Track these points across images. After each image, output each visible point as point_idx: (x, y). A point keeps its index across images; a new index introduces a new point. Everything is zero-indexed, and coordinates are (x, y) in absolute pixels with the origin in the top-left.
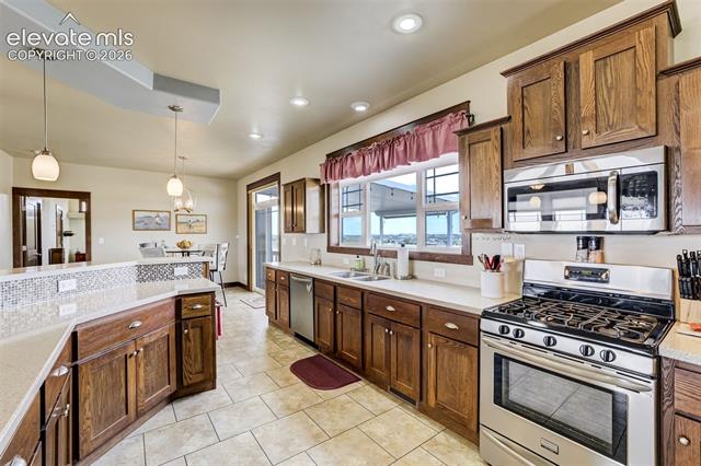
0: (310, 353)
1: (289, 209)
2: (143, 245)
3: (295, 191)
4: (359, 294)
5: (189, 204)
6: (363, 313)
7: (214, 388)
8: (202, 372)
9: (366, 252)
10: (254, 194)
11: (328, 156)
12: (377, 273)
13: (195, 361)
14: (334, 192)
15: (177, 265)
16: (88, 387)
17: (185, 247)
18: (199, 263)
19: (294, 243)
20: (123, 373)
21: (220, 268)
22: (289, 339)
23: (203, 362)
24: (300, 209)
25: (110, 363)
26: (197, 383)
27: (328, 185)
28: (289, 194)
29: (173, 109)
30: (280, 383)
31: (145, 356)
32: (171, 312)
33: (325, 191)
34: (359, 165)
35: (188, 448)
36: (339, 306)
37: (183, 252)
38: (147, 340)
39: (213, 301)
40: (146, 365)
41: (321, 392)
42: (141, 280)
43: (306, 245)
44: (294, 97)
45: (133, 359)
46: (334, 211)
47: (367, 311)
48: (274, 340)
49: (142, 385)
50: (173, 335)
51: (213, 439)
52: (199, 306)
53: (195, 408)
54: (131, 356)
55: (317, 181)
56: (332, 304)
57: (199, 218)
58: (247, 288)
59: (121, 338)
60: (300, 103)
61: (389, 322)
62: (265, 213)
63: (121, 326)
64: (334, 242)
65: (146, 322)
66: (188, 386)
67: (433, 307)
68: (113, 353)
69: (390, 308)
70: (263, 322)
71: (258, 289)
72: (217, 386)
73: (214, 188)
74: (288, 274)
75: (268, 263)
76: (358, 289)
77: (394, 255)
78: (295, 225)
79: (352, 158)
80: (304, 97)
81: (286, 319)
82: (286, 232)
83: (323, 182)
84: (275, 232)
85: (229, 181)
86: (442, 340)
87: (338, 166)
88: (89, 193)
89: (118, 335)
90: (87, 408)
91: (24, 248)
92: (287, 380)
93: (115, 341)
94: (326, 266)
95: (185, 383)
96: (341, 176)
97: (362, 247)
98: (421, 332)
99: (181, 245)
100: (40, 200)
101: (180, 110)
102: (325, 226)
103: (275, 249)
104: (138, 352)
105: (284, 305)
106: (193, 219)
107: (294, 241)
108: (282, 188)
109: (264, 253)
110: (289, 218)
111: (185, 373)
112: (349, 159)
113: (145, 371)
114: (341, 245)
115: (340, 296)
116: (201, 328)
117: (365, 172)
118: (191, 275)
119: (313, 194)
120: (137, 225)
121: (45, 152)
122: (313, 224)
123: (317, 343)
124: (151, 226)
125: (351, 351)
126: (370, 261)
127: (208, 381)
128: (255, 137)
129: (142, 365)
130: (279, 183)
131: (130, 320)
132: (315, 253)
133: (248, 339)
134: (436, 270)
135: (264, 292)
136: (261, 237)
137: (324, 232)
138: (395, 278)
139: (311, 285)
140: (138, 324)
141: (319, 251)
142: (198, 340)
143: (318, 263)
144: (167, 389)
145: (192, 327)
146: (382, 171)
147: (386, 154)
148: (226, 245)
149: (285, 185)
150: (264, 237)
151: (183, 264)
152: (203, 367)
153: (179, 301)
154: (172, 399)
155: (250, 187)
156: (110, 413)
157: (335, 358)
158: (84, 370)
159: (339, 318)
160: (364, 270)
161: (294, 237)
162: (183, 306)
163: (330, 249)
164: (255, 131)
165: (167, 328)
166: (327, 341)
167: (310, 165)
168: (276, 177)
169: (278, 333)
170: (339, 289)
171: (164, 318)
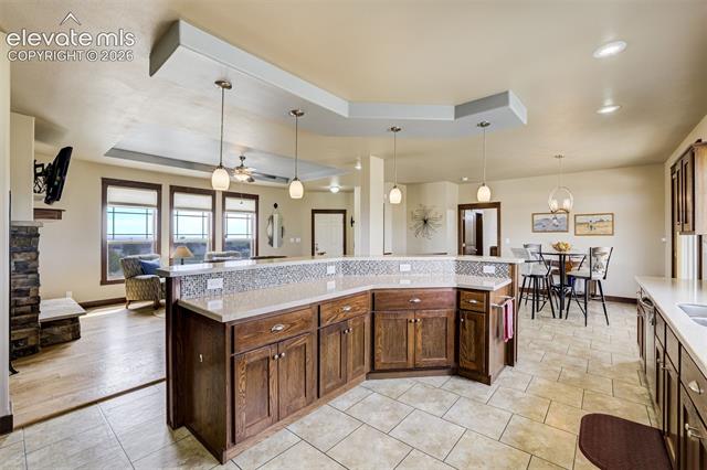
2: (526, 246)
5: (567, 204)
7: (489, 384)
8: (475, 362)
13: (470, 350)
15: (486, 263)
17: (561, 250)
18: (506, 264)
20: (405, 331)
25: (396, 320)
29: (482, 125)
31: (423, 326)
32: (453, 300)
35: (423, 407)
37: (559, 254)
38: (425, 315)
40: (423, 333)
45: (412, 324)
49: (420, 346)
50: (451, 319)
51: (440, 413)
52: (474, 302)
53: (459, 388)
54: (410, 321)
57: (603, 217)
65: (425, 301)
66: (465, 369)
68: (397, 314)
88: (501, 203)
89: (402, 303)
91: (463, 245)
99: (557, 247)
100: (480, 211)
106: (595, 219)
111: (461, 356)
113: (423, 338)
116: (476, 321)
118: (498, 274)
120: (536, 228)
124: (549, 228)
129: (420, 332)
131: (412, 297)
140: (417, 301)
142: (473, 331)
144: (444, 360)
145: (468, 318)
151: (491, 263)
152: (475, 358)
153: (459, 292)
154: (454, 372)
156: (395, 353)
162: (462, 298)
165: (447, 312)
171: (444, 303)
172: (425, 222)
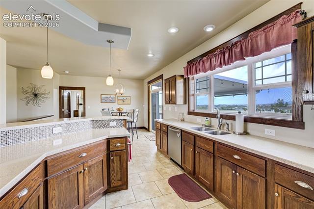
0: (179, 172)
1: (167, 92)
2: (103, 110)
3: (171, 83)
4: (212, 143)
5: (122, 91)
6: (214, 156)
7: (127, 189)
8: (121, 180)
9: (214, 116)
10: (151, 86)
11: (188, 62)
12: (220, 129)
13: (117, 174)
14: (191, 82)
15: (111, 120)
16: (54, 192)
17: (120, 111)
18: (122, 120)
19: (170, 110)
20: (76, 182)
21: (135, 121)
22: (168, 161)
23: (121, 174)
24: (173, 92)
25: (68, 177)
26: (118, 186)
27: (188, 78)
28: (167, 84)
29: (109, 41)
30: (163, 191)
31: (89, 172)
32: (105, 147)
33: (186, 82)
34: (207, 65)
36: (197, 149)
37: (119, 113)
38: (90, 163)
39: (127, 141)
40: (90, 177)
41: (187, 203)
42: (94, 128)
43: (176, 111)
44: (170, 27)
45: (82, 174)
46: (191, 92)
47: (217, 155)
48: (160, 160)
49: (87, 188)
50: (105, 160)
52: (119, 145)
54: (81, 172)
55: (182, 76)
56: (193, 147)
57: (127, 97)
58: (148, 130)
59: (74, 163)
60: (173, 31)
61: (235, 166)
62: (156, 95)
63: (75, 156)
64: (191, 109)
65: (89, 153)
66: (114, 187)
67: (278, 163)
68: (69, 172)
69: (236, 157)
70: (154, 149)
71: (152, 131)
72: (129, 188)
73: (134, 84)
74: (167, 126)
75: (157, 120)
76: (211, 140)
77: (233, 118)
78: (170, 100)
79: (203, 62)
80: (176, 27)
81: (166, 150)
82: (166, 104)
83: (186, 77)
84: (160, 104)
85: (140, 80)
86: (290, 193)
87: (194, 67)
88: (85, 88)
89: (73, 161)
90: (54, 204)
91: (63, 110)
92: (167, 189)
93: (71, 164)
94: (187, 122)
95: (112, 186)
96: (196, 73)
97: (209, 112)
98: (266, 180)
99: (118, 110)
100: (70, 91)
101: (112, 42)
102: (186, 100)
103: (161, 112)
104: (84, 170)
105: (165, 141)
106: (125, 98)
107: (170, 108)
108: (164, 81)
109: (155, 113)
110: (168, 97)
111: (112, 180)
112: (201, 62)
113: (89, 180)
114: (195, 111)
115: (198, 143)
116: (120, 156)
117: (211, 68)
118: (118, 126)
119: (180, 84)
120: (103, 101)
121: (47, 65)
122: (180, 100)
123: (183, 166)
124: (108, 101)
125: (205, 177)
126: (215, 122)
127: (123, 185)
128: (150, 55)
129: (87, 177)
130: (162, 80)
131: (80, 153)
132: (181, 115)
133: (147, 159)
134: (266, 130)
135: (155, 132)
136: (154, 106)
137: (186, 104)
138: (234, 133)
139: (180, 134)
140: (84, 155)
141: (183, 114)
142: (119, 163)
143: (183, 120)
144: (102, 189)
145: (116, 156)
146: (224, 66)
147: (227, 56)
148: (137, 110)
149: (166, 80)
150: (155, 106)
151: (114, 120)
152: (121, 178)
153: (108, 141)
154: (106, 193)
155: (149, 83)
156: (68, 205)
157: (194, 178)
158: (52, 182)
159: (197, 155)
160: (211, 126)
161: (170, 106)
162: (111, 144)
163: (190, 113)
164: (150, 52)
165: (102, 156)
166: (190, 167)
167: (178, 68)
168: (161, 77)
169: (161, 156)
170: (197, 138)
171: (100, 151)
172: (36, 95)
